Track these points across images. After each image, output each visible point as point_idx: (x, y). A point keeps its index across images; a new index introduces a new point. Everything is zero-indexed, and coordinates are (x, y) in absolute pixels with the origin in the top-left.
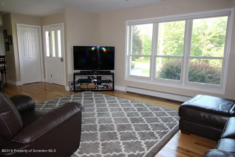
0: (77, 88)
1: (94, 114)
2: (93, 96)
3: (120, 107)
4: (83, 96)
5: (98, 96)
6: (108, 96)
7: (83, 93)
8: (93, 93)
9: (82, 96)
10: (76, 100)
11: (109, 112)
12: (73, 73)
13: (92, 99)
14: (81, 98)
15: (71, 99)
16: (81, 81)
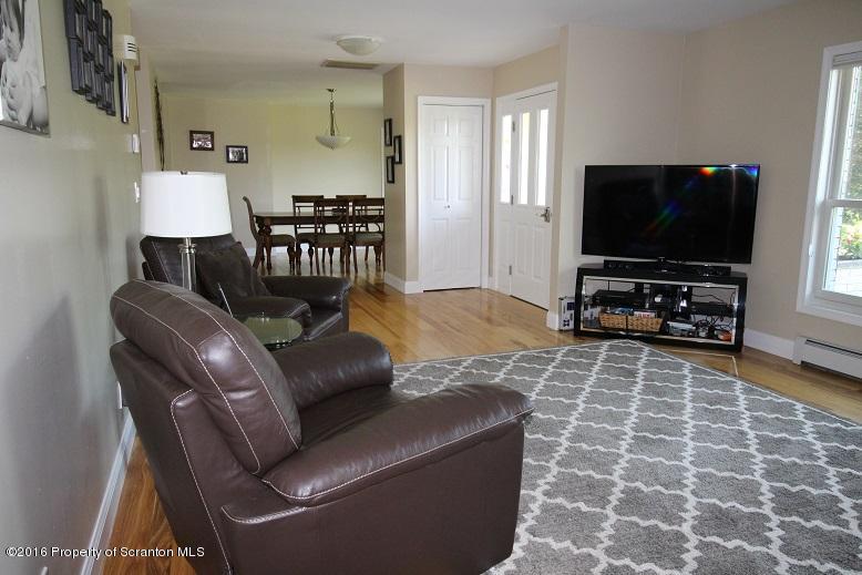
0: (589, 322)
1: (617, 437)
2: (640, 364)
3: (745, 428)
4: (601, 357)
5: (662, 366)
6: (705, 372)
7: (606, 344)
8: (647, 349)
9: (597, 354)
10: (569, 368)
11: (686, 439)
12: (579, 265)
13: (633, 374)
14: (592, 365)
15: (554, 364)
16: (604, 299)
